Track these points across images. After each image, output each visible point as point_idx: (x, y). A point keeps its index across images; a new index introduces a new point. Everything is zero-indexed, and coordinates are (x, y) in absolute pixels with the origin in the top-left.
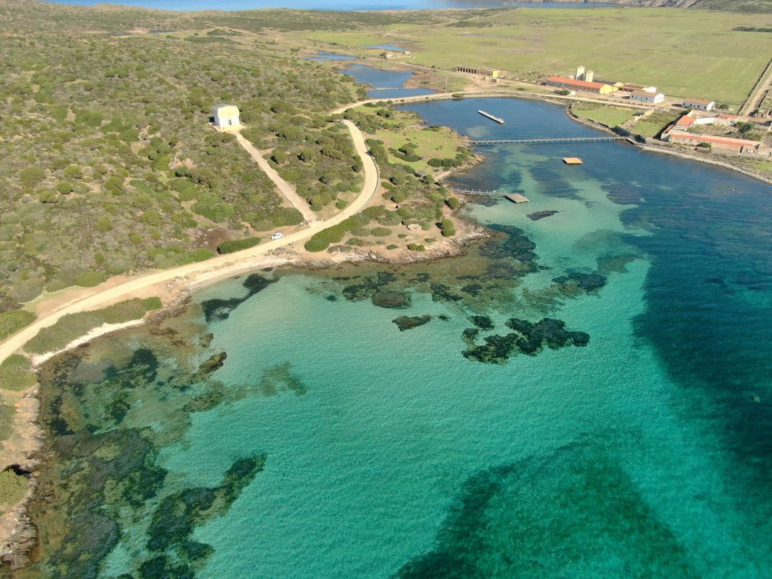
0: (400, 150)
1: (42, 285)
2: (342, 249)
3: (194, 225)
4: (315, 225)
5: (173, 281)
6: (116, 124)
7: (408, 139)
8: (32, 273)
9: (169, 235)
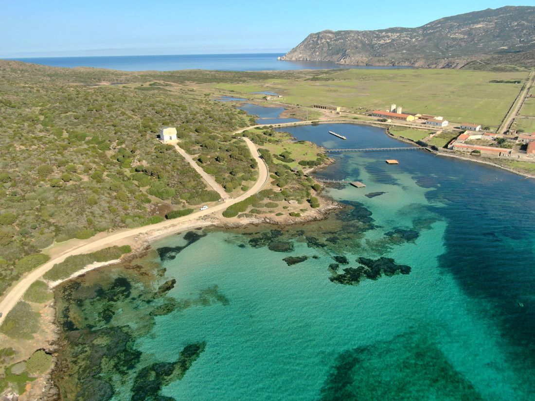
0: (280, 155)
1: (53, 238)
2: (247, 216)
3: (149, 201)
4: (229, 201)
5: (138, 236)
6: (95, 139)
7: (285, 149)
8: (46, 230)
9: (133, 207)
